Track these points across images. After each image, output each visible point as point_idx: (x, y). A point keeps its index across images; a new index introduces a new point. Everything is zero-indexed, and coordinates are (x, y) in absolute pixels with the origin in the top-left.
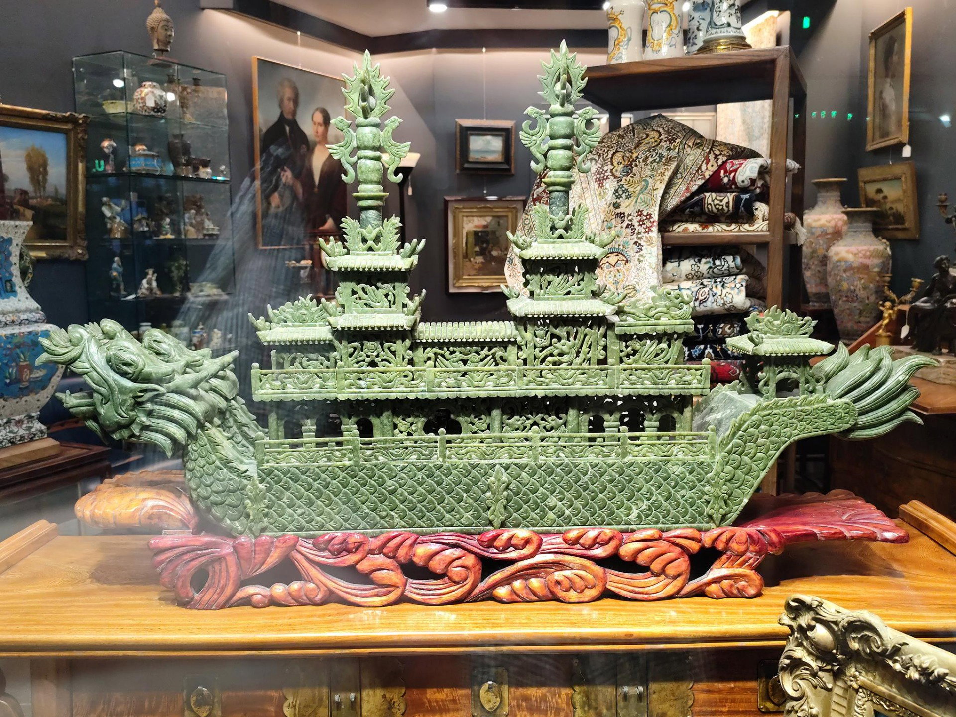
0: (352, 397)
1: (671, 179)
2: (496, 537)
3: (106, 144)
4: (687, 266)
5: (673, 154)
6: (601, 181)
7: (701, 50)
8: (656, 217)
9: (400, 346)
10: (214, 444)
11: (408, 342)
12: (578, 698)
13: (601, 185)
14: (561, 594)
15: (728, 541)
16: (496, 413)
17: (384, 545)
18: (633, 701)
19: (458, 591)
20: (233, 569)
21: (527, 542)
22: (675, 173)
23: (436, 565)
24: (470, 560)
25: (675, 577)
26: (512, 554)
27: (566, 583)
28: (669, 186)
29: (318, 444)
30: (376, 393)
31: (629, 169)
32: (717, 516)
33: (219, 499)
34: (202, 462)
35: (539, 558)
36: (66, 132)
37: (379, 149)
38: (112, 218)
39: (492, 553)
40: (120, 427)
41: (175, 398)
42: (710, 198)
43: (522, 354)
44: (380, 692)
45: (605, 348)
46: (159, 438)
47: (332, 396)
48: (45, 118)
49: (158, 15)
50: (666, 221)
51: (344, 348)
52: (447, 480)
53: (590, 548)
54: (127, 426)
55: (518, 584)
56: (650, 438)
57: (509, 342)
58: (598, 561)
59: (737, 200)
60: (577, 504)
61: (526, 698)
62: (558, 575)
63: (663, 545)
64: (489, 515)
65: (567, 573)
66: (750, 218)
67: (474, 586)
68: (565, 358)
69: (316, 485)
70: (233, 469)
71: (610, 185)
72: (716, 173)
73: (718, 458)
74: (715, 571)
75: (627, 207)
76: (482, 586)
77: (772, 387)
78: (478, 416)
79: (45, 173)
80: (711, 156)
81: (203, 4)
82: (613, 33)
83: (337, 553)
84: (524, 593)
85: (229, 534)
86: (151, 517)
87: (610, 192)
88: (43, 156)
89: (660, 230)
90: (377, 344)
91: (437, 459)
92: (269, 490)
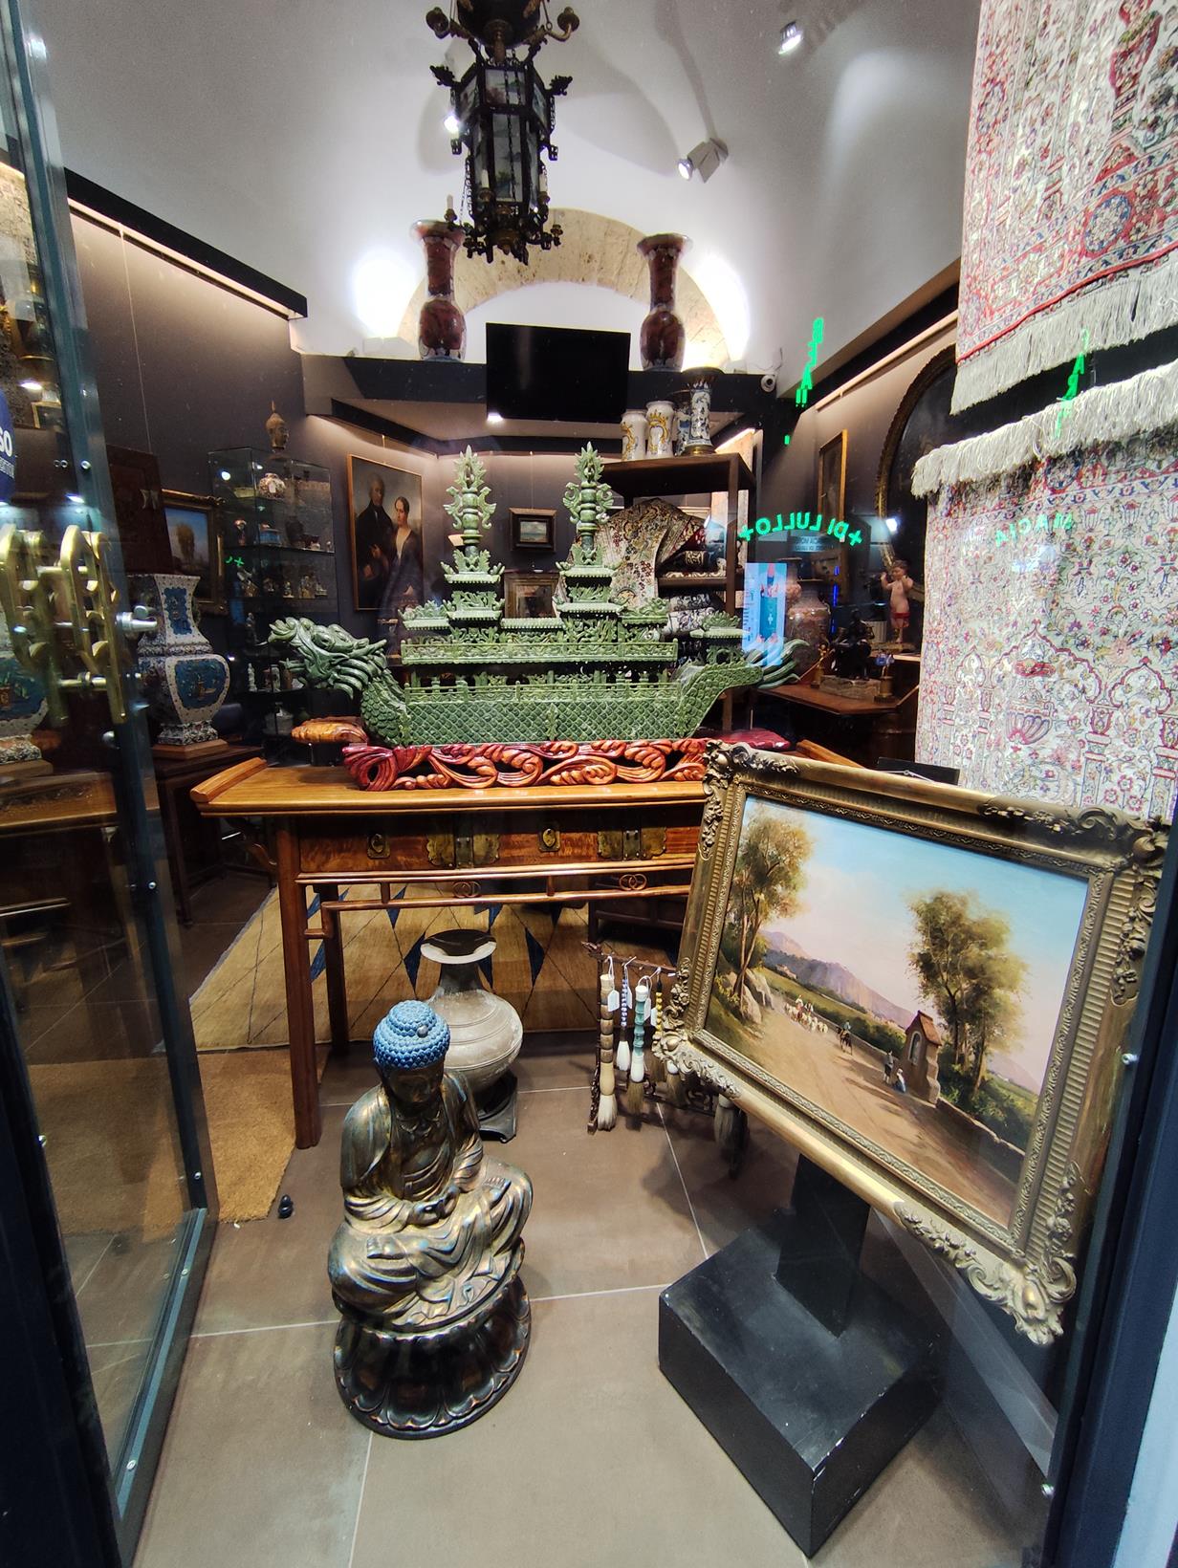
0: (462, 661)
1: (663, 540)
2: (551, 746)
3: (238, 522)
4: (674, 601)
5: (665, 523)
6: (617, 542)
7: (684, 453)
8: (653, 566)
9: (491, 631)
10: (379, 691)
11: (496, 628)
12: (600, 838)
13: (617, 545)
14: (590, 779)
15: (687, 746)
16: (550, 673)
17: (485, 750)
18: (632, 839)
19: (528, 779)
20: (393, 766)
21: (570, 748)
22: (666, 536)
23: (516, 762)
24: (536, 760)
25: (656, 769)
26: (561, 755)
27: (593, 772)
28: (661, 546)
29: (441, 691)
30: (478, 659)
31: (635, 534)
32: (682, 733)
33: (383, 725)
34: (372, 702)
35: (576, 758)
36: (207, 513)
37: (476, 508)
38: (245, 582)
39: (550, 755)
40: (321, 680)
41: (356, 662)
42: (689, 554)
43: (567, 637)
44: (484, 837)
45: (616, 633)
46: (345, 687)
47: (450, 661)
48: (190, 500)
49: (274, 419)
50: (661, 570)
51: (456, 632)
52: (521, 712)
53: (607, 751)
54: (326, 679)
55: (565, 774)
56: (643, 686)
57: (558, 629)
58: (612, 759)
59: (706, 556)
60: (600, 727)
61: (570, 839)
62: (588, 768)
63: (650, 749)
64: (547, 734)
65: (594, 767)
66: (716, 569)
67: (538, 776)
68: (592, 639)
69: (442, 716)
70: (388, 706)
71: (623, 545)
72: (693, 537)
73: (682, 698)
74: (680, 765)
75: (634, 559)
76: (543, 776)
77: (715, 658)
78: (540, 675)
79: (193, 545)
80: (690, 526)
81: (307, 411)
82: (625, 441)
83: (455, 756)
84: (568, 779)
85: (389, 746)
86: (342, 735)
87: (624, 550)
88: (190, 531)
89: (656, 576)
90: (477, 629)
91: (515, 700)
92: (413, 719)
